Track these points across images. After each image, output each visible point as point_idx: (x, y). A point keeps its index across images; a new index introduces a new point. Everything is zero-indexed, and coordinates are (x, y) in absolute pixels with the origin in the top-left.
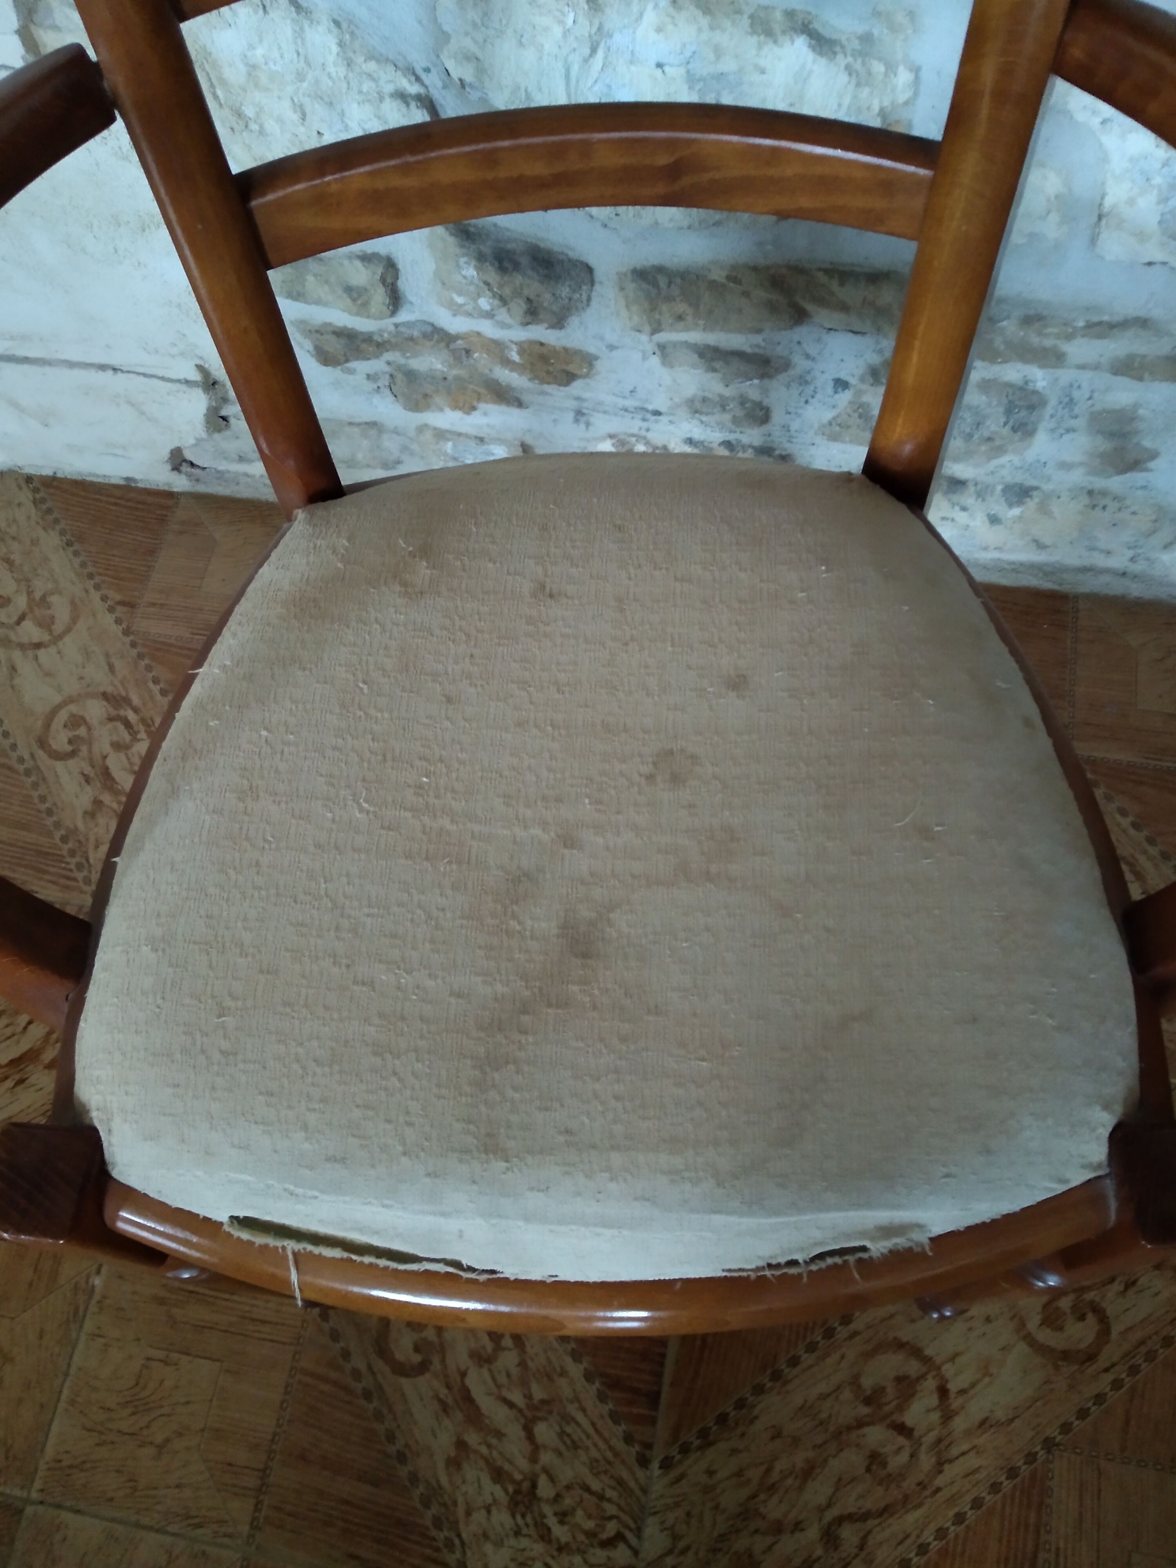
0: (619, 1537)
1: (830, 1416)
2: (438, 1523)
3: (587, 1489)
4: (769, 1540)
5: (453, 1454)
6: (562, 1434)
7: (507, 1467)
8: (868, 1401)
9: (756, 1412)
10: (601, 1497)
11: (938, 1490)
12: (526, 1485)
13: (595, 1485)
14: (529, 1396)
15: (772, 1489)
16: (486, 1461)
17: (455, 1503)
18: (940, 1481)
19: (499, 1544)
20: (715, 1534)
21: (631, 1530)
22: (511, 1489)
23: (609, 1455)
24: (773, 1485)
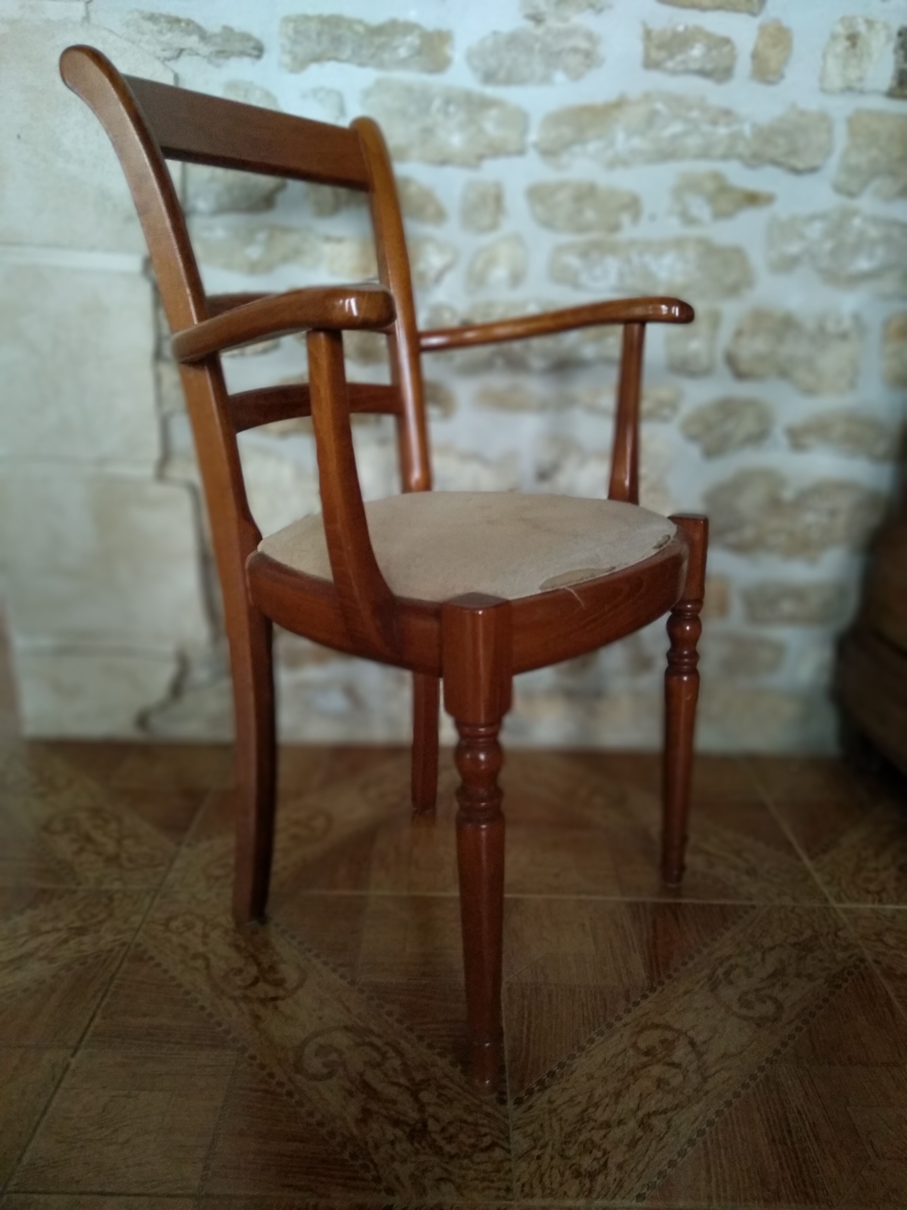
0: (495, 1144)
1: (624, 1064)
2: (354, 1156)
3: (465, 1122)
4: (602, 1132)
5: (360, 1116)
6: (440, 1096)
7: (402, 1118)
8: (647, 1053)
9: (573, 1068)
10: (476, 1124)
11: (707, 1092)
12: (419, 1126)
13: (470, 1119)
14: (412, 1080)
15: (597, 1105)
16: (386, 1117)
17: (366, 1143)
18: (707, 1087)
19: (404, 1161)
20: (563, 1134)
21: (503, 1140)
22: (407, 1130)
24: (597, 1103)
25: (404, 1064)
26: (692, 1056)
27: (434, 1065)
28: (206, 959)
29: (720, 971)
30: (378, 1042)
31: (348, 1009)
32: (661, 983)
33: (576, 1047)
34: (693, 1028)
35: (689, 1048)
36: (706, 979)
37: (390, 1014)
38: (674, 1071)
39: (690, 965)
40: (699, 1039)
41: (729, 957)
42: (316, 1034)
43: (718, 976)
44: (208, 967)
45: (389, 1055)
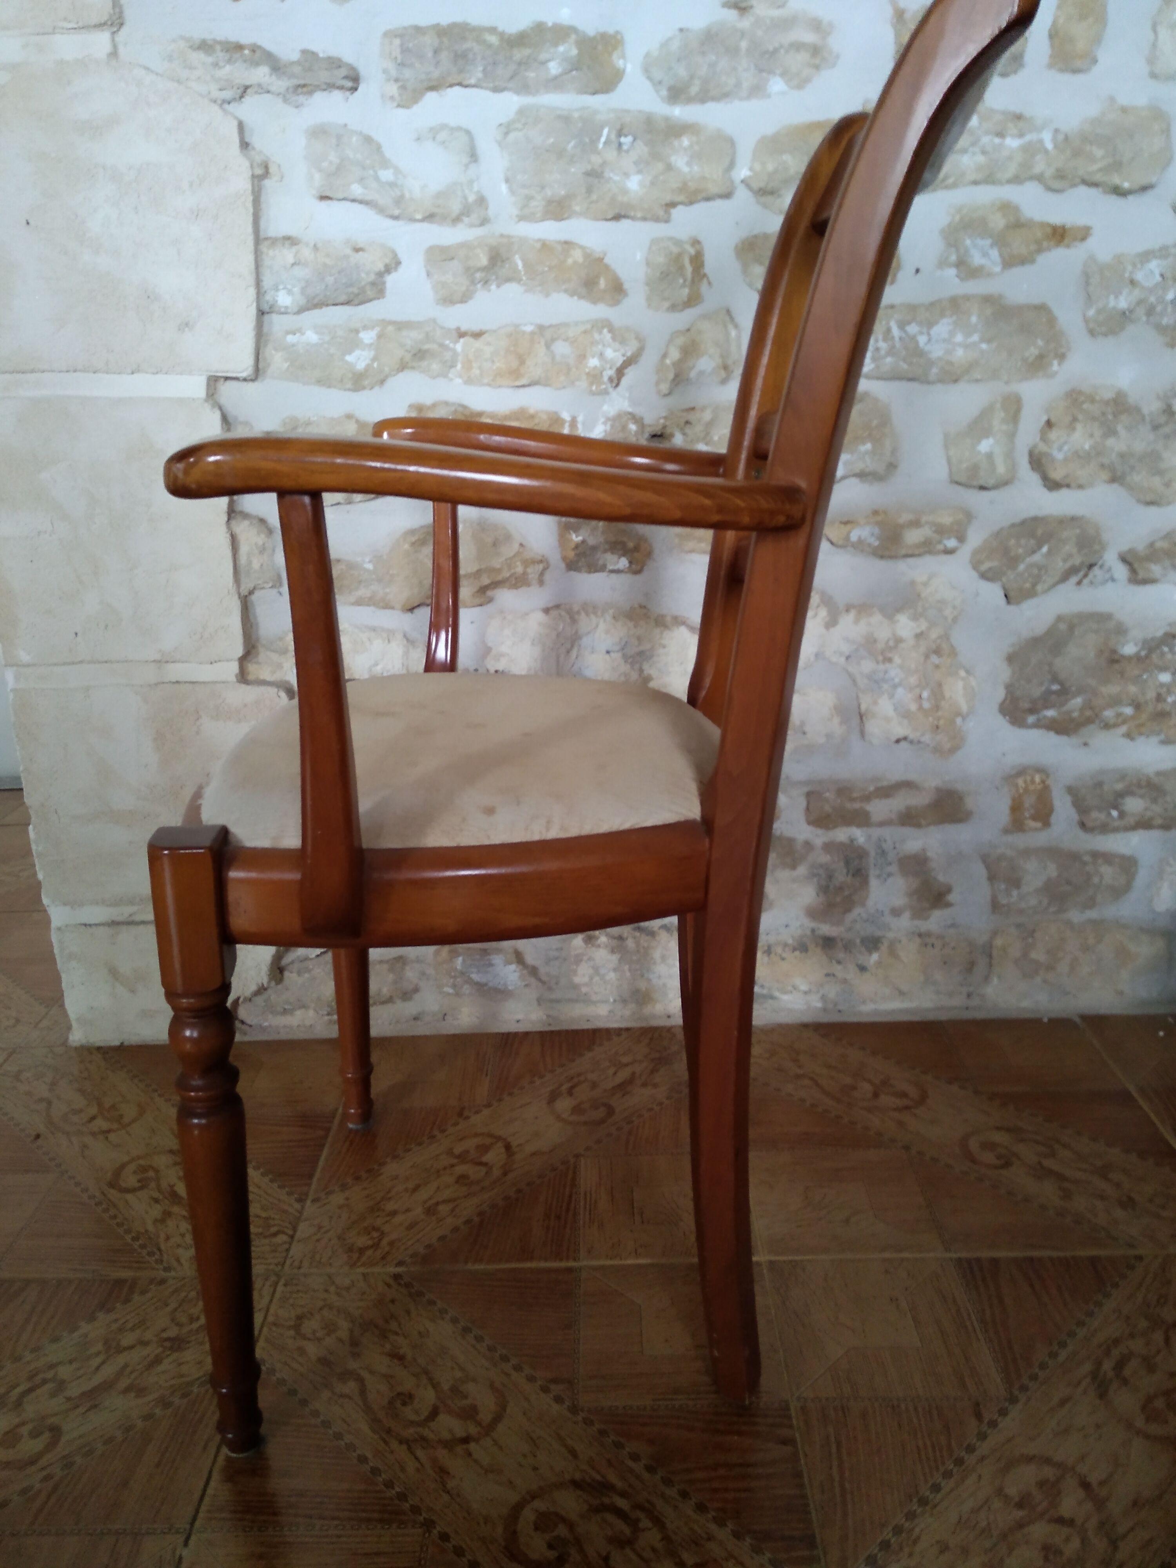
9: (916, 1534)
25: (666, 1538)
26: (1089, 1506)
27: (710, 1538)
28: (361, 1380)
29: (1107, 1366)
30: (622, 1503)
31: (574, 1454)
32: (1024, 1388)
33: (915, 1500)
34: (1082, 1458)
35: (1081, 1493)
36: (1088, 1380)
37: (635, 1457)
38: (1065, 1531)
39: (1062, 1356)
40: (1094, 1479)
41: (1116, 1342)
42: (533, 1496)
43: (1105, 1372)
44: (363, 1392)
45: (641, 1525)
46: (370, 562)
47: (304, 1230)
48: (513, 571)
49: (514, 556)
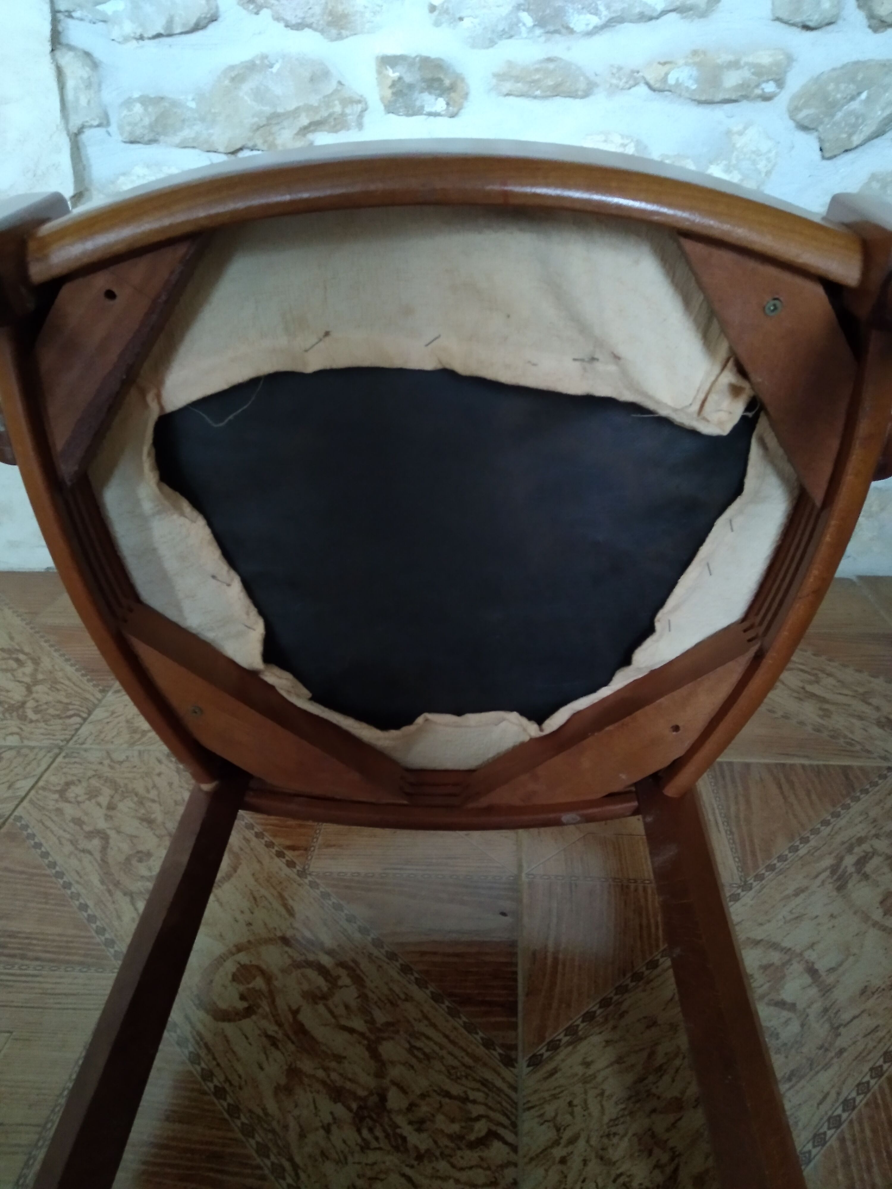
0: (492, 1135)
2: (263, 1150)
3: (447, 1094)
4: (671, 1118)
5: (283, 1081)
6: (412, 1049)
7: (348, 1085)
9: (624, 1007)
10: (465, 1100)
11: (842, 1051)
12: (375, 1099)
13: (455, 1090)
14: (371, 1022)
15: (660, 1070)
16: (324, 1083)
17: (286, 1127)
18: (840, 1042)
19: (342, 1161)
20: (606, 1119)
21: (504, 1127)
22: (354, 1106)
23: (468, 1060)
24: (661, 1066)
25: (363, 996)
26: (813, 991)
27: (408, 998)
28: (105, 838)
29: (849, 861)
30: (328, 962)
32: (759, 878)
33: (629, 975)
34: (812, 946)
35: (807, 979)
36: (827, 873)
38: (785, 1014)
39: (803, 851)
40: (821, 966)
41: (861, 841)
42: (239, 949)
43: (846, 867)
44: (104, 849)
45: (340, 983)
46: (193, 99)
47: (99, 714)
48: (331, 110)
49: (332, 94)
